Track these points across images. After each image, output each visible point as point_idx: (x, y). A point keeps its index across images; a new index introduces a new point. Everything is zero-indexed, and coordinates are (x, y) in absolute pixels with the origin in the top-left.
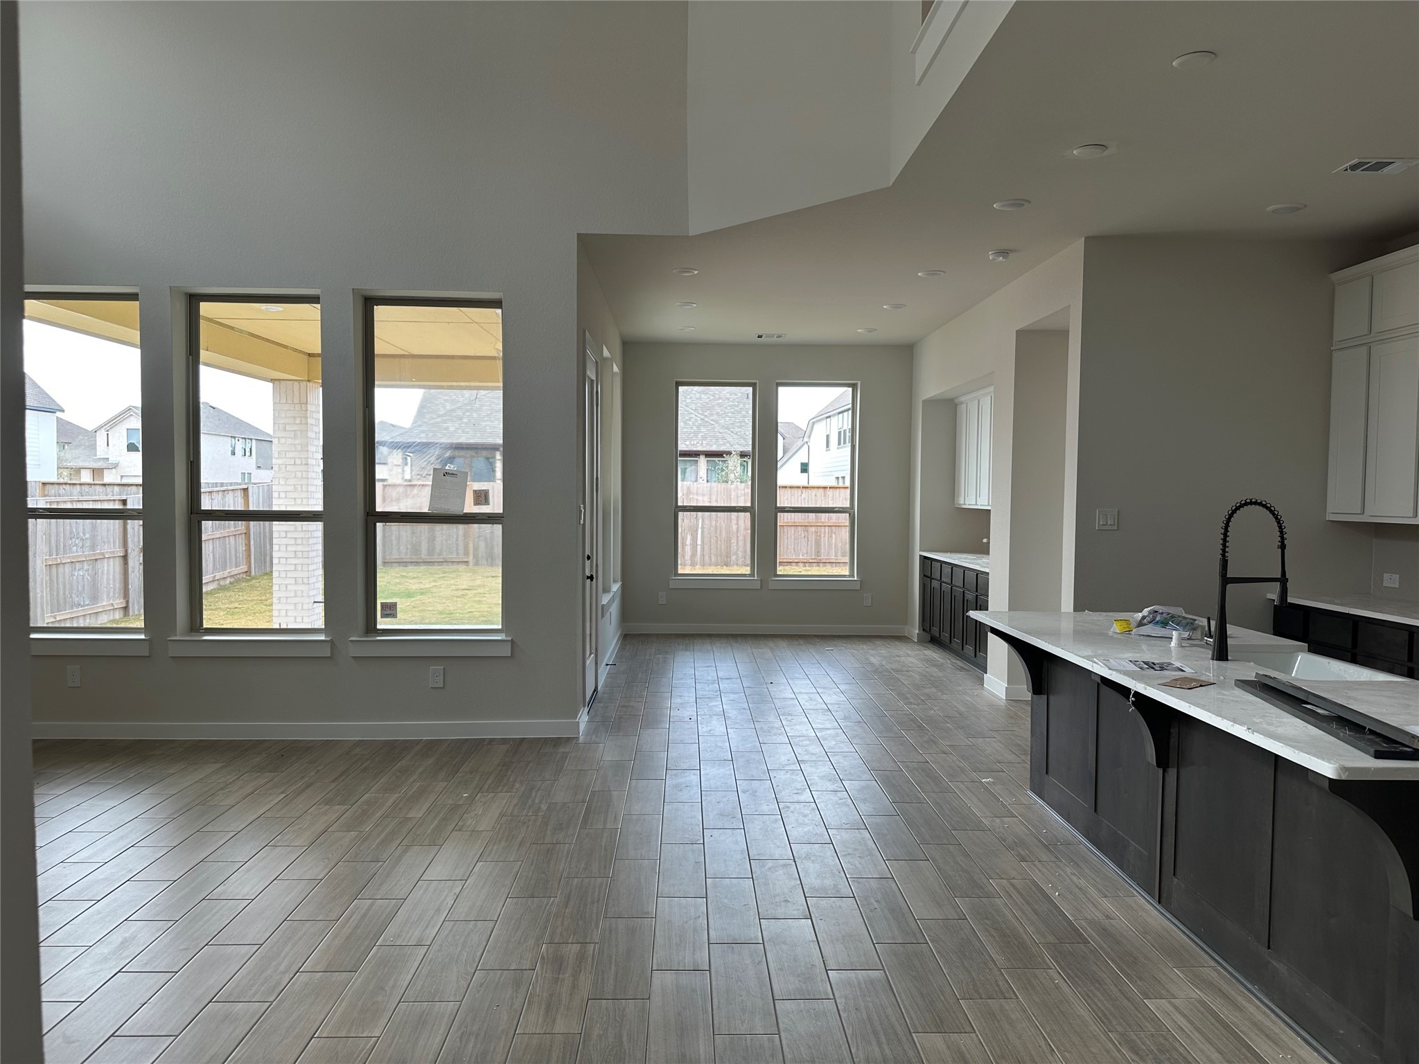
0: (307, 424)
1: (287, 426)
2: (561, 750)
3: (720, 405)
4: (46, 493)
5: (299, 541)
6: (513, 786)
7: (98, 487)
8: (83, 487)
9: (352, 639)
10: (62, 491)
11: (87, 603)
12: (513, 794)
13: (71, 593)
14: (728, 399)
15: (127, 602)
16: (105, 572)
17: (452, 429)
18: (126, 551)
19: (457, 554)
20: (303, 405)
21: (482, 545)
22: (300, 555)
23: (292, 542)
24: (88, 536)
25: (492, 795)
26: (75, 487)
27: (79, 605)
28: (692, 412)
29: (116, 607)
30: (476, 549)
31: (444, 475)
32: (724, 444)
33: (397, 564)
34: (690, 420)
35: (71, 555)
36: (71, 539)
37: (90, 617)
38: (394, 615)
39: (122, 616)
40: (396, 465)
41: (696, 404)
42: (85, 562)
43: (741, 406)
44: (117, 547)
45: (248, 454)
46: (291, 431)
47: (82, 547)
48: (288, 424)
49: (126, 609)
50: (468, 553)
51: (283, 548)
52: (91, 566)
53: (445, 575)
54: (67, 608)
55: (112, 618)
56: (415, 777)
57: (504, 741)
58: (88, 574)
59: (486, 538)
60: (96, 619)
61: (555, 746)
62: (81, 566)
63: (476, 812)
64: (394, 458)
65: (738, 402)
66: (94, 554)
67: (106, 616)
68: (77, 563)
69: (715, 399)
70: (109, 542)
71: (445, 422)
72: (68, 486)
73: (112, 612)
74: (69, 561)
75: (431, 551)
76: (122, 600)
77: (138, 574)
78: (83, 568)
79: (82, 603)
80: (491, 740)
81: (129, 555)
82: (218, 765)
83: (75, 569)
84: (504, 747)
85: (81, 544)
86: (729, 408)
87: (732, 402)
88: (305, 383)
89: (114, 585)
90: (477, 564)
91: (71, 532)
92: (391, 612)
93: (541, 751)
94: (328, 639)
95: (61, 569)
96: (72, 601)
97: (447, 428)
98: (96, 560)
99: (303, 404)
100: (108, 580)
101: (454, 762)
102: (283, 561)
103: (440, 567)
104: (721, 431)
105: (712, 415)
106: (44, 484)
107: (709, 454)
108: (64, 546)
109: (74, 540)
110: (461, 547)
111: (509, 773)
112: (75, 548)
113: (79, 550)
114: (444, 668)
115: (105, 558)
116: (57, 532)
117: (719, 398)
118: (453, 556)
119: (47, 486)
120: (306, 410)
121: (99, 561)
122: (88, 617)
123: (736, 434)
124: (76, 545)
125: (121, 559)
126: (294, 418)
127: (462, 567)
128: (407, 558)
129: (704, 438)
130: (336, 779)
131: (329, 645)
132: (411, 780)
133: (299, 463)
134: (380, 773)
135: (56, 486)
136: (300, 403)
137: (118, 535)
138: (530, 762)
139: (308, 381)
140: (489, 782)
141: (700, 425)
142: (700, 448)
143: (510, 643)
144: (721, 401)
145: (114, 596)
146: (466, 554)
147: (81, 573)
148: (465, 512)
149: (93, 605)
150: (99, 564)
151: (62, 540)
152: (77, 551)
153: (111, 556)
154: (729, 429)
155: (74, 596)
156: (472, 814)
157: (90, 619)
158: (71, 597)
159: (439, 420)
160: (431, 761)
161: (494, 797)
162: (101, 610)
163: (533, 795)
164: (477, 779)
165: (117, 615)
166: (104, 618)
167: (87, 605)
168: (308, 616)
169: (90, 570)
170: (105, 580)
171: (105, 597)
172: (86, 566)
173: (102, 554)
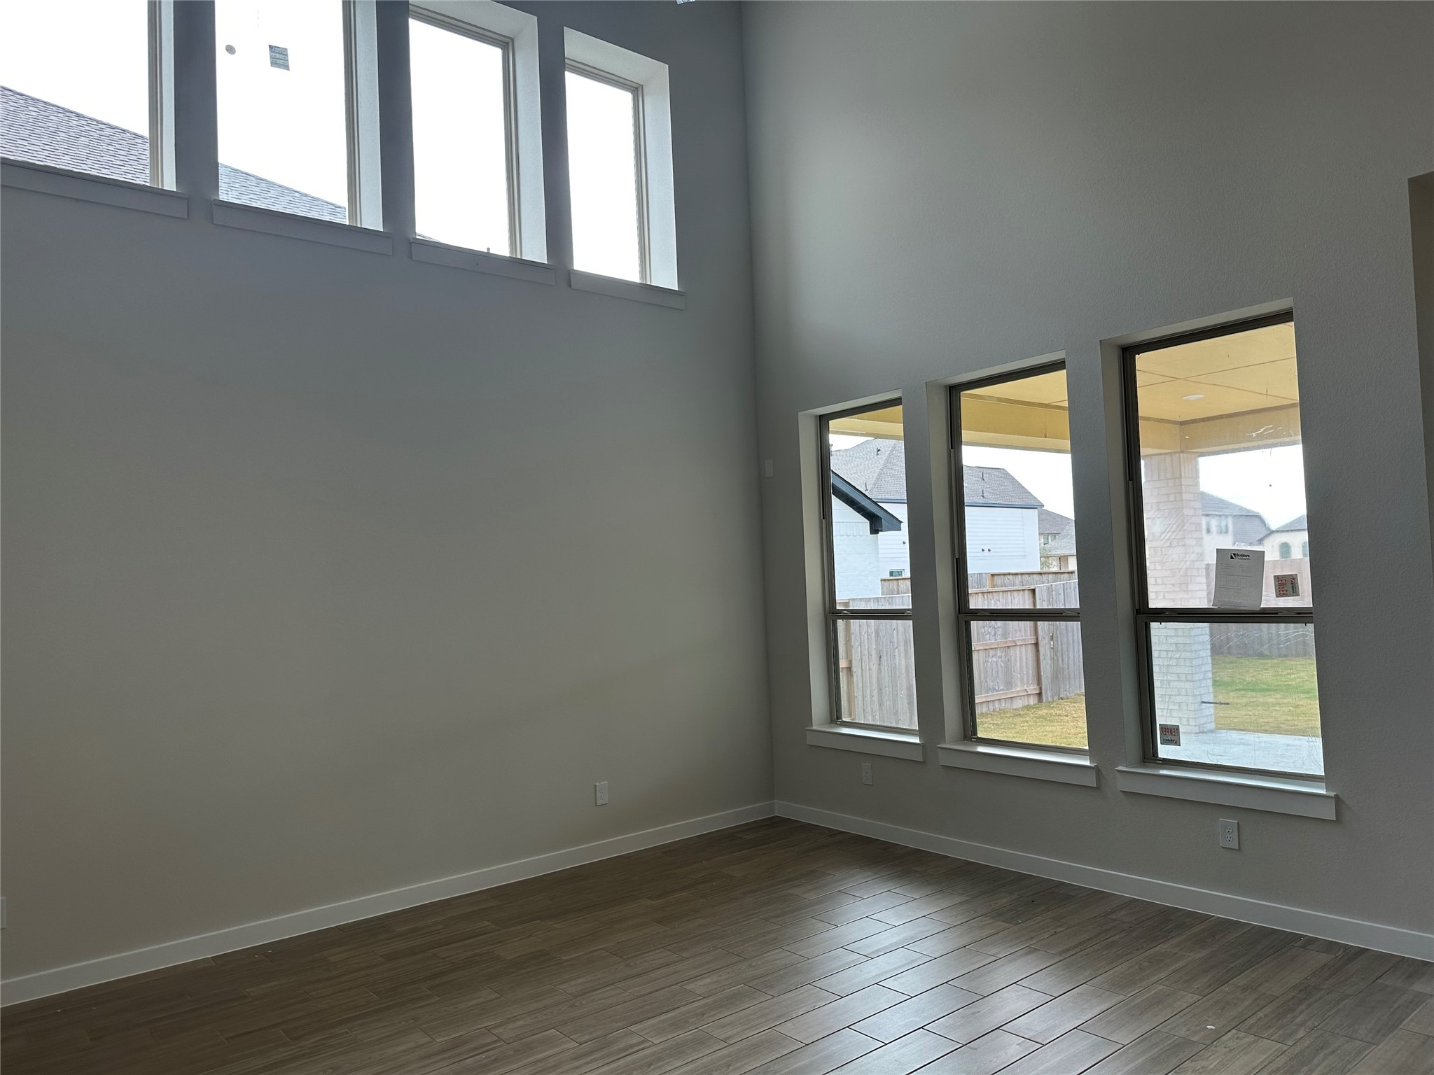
0: (1182, 500)
1: (1159, 505)
2: (1418, 987)
4: (995, 583)
6: (1295, 1032)
7: (1035, 576)
8: (1024, 576)
9: (1120, 768)
10: (1007, 581)
11: (1002, 688)
12: (1286, 1047)
13: (986, 678)
15: (1041, 689)
16: (1018, 659)
18: (1037, 639)
20: (1176, 480)
25: (1252, 1038)
26: (1017, 576)
27: (994, 689)
29: (1030, 693)
31: (1232, 558)
35: (985, 642)
36: (984, 627)
37: (1005, 702)
38: (1176, 742)
39: (1036, 702)
42: (998, 649)
44: (1029, 634)
46: (1164, 510)
47: (995, 635)
48: (1161, 502)
49: (1040, 694)
54: (983, 692)
55: (1026, 704)
56: (1163, 975)
57: (1330, 946)
58: (1001, 661)
60: (1012, 704)
61: (1410, 977)
62: (994, 653)
63: (1205, 1063)
66: (1006, 642)
67: (1021, 701)
68: (990, 650)
70: (1020, 630)
72: (1011, 576)
73: (1026, 698)
74: (982, 648)
76: (1036, 687)
77: (1049, 661)
78: (996, 655)
79: (997, 688)
80: (1312, 941)
81: (1040, 642)
82: (963, 898)
83: (989, 655)
84: (1323, 958)
85: (993, 633)
88: (1177, 455)
89: (1028, 672)
92: (1173, 738)
93: (1380, 981)
94: (1093, 765)
96: (987, 686)
98: (1008, 647)
99: (1177, 478)
100: (1021, 667)
101: (1232, 965)
106: (993, 575)
108: (978, 634)
109: (986, 628)
111: (1302, 1007)
112: (988, 636)
113: (992, 638)
114: (1238, 823)
115: (1016, 645)
119: (996, 577)
120: (1181, 485)
121: (1011, 648)
122: (1003, 701)
124: (989, 633)
125: (1033, 646)
126: (1168, 495)
130: (1068, 950)
131: (1093, 773)
132: (1155, 978)
134: (1122, 957)
135: (1002, 577)
136: (1173, 478)
138: (1348, 996)
139: (1181, 452)
140: (1261, 1014)
143: (1333, 801)
145: (1028, 682)
147: (995, 660)
148: (1261, 606)
149: (1007, 690)
150: (1012, 651)
152: (990, 639)
153: (1022, 643)
155: (988, 680)
156: (1199, 1064)
158: (986, 682)
160: (1203, 953)
161: (1252, 1043)
162: (1016, 695)
163: (1315, 1062)
164: (1247, 1003)
165: (1033, 701)
166: (1019, 704)
167: (1002, 690)
168: (1195, 718)
169: (1003, 657)
170: (1018, 666)
171: (1019, 683)
172: (999, 653)
173: (1014, 641)
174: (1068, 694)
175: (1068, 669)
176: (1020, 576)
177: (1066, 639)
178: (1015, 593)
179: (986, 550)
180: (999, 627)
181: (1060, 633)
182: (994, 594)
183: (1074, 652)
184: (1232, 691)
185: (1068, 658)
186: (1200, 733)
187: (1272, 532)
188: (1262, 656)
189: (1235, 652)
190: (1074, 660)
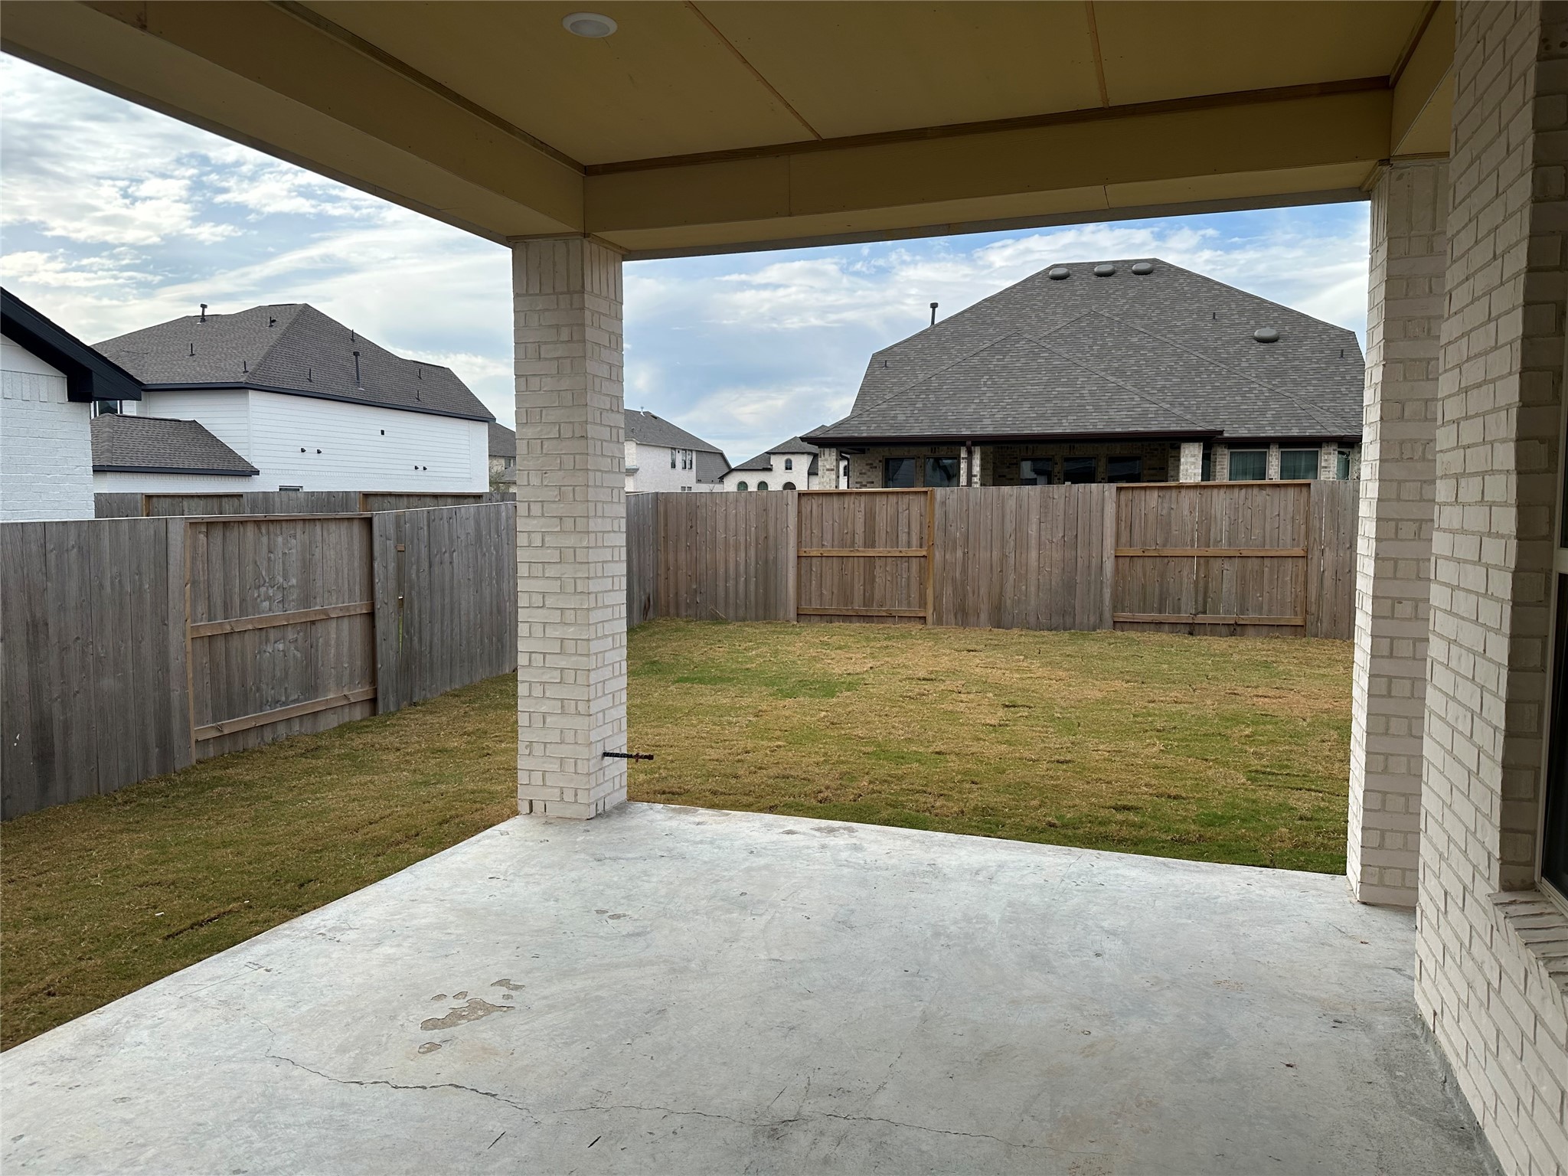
0: (584, 341)
1: (543, 348)
3: (1296, 369)
5: (570, 616)
11: (292, 698)
13: (257, 683)
14: (1309, 359)
15: (375, 691)
16: (332, 642)
17: (901, 418)
18: (373, 605)
19: (909, 604)
20: (576, 297)
21: (948, 591)
22: (570, 646)
23: (556, 617)
24: (294, 581)
27: (277, 702)
28: (1254, 380)
29: (353, 700)
30: (938, 598)
32: (1311, 427)
33: (818, 618)
34: (1250, 391)
35: (257, 616)
37: (301, 721)
39: (366, 715)
40: (828, 470)
41: (1256, 369)
42: (290, 628)
43: (1332, 368)
44: (358, 599)
45: (688, 466)
46: (551, 359)
47: (282, 601)
48: (545, 343)
49: (374, 701)
50: (926, 604)
51: (538, 631)
52: (301, 634)
53: (890, 643)
55: (347, 719)
58: (296, 648)
59: (954, 580)
60: (315, 724)
62: (279, 635)
64: (826, 460)
65: (1326, 363)
66: (309, 613)
67: (335, 716)
68: (272, 630)
69: (1288, 360)
70: (338, 591)
71: (891, 409)
73: (346, 711)
74: (253, 627)
75: (868, 601)
76: (367, 688)
77: (394, 644)
78: (283, 638)
79: (283, 699)
81: (376, 611)
83: (267, 640)
85: (279, 597)
86: (1311, 372)
87: (1317, 363)
88: (578, 241)
89: (351, 664)
90: (939, 622)
91: (258, 575)
95: (235, 642)
96: (261, 696)
97: (895, 417)
98: (313, 622)
99: (576, 292)
100: (338, 655)
102: (538, 659)
103: (882, 626)
104: (1303, 406)
105: (1285, 384)
106: (366, 495)
107: (1284, 442)
110: (915, 596)
112: (266, 603)
113: (273, 607)
115: (331, 618)
116: (226, 577)
117: (1295, 359)
118: (902, 609)
120: (582, 309)
121: (318, 625)
122: (296, 722)
123: (1328, 410)
124: (269, 598)
126: (558, 327)
127: (916, 628)
128: (833, 608)
129: (1277, 417)
133: (570, 435)
136: (569, 292)
137: (358, 579)
139: (585, 235)
141: (1268, 399)
142: (1270, 432)
144: (1297, 363)
145: (350, 682)
146: (923, 604)
147: (281, 647)
149: (307, 700)
150: (318, 630)
151: (237, 590)
152: (270, 610)
153: (342, 614)
154: (1315, 404)
155: (264, 687)
157: (301, 725)
159: (884, 406)
162: (324, 708)
165: (358, 714)
166: (331, 721)
167: (294, 701)
168: (588, 790)
169: (300, 640)
170: (332, 655)
171: (332, 685)
172: (291, 635)
173: (325, 612)
174: (429, 696)
175: (430, 652)
176: (405, 499)
177: (428, 603)
178: (333, 527)
179: (421, 468)
180: (293, 586)
181: (419, 593)
182: (284, 524)
183: (442, 623)
184: (675, 682)
185: (432, 635)
186: (598, 815)
187: (731, 471)
188: (716, 619)
189: (684, 614)
190: (442, 636)
